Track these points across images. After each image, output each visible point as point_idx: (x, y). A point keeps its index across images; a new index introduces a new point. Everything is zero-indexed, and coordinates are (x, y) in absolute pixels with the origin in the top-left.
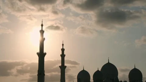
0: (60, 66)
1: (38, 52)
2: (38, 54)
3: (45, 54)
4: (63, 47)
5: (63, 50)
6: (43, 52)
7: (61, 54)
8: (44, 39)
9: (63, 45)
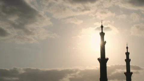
0: (125, 73)
1: (99, 58)
2: (99, 59)
3: (107, 59)
4: (127, 50)
5: (127, 54)
6: (105, 58)
7: (126, 58)
8: (105, 42)
9: (127, 48)
